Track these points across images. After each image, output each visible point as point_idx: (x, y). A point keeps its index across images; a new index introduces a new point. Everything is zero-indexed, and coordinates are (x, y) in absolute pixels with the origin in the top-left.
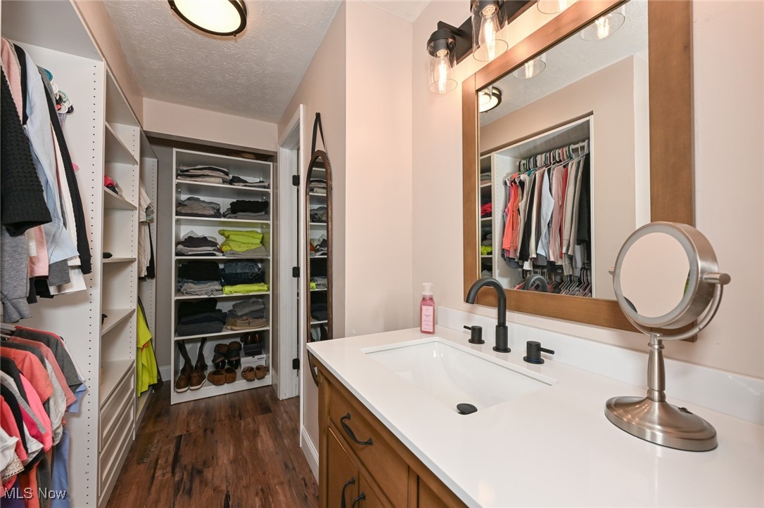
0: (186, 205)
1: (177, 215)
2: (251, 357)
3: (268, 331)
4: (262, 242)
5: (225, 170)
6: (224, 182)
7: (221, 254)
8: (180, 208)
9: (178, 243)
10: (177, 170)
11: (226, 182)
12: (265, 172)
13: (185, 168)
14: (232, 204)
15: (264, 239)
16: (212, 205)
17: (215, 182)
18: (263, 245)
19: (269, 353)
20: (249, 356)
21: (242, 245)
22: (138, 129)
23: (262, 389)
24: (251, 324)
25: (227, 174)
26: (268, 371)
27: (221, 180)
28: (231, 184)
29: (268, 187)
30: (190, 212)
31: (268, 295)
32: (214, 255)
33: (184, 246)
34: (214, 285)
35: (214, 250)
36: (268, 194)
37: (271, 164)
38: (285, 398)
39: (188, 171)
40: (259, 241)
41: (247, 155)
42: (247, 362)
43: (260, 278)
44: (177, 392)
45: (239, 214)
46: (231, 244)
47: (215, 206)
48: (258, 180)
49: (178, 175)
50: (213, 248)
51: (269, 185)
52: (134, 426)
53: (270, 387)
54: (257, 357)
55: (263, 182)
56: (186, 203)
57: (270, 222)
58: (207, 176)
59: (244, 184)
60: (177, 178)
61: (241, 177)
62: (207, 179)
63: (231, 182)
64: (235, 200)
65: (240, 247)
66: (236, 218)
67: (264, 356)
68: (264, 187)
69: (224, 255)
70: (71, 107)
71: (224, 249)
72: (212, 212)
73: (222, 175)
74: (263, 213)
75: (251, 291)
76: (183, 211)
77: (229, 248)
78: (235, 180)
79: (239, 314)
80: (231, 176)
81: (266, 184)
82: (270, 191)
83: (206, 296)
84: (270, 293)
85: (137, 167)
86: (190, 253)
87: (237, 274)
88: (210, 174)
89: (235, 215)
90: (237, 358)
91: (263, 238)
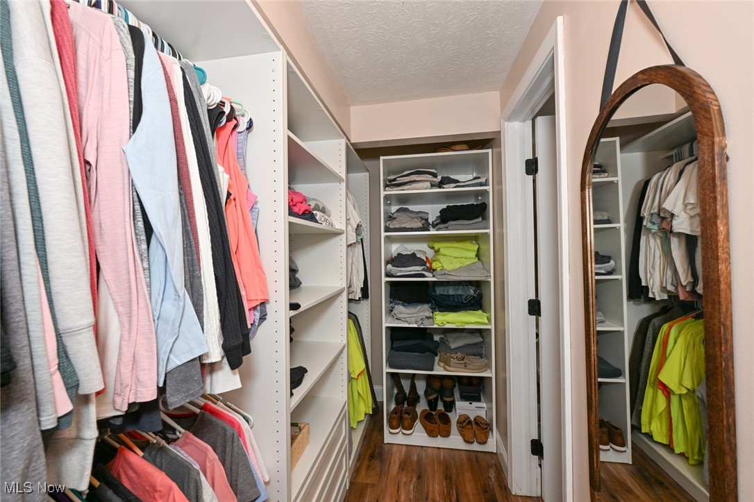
0: (395, 218)
1: (386, 231)
2: (468, 403)
3: (490, 378)
4: (477, 256)
5: (433, 171)
6: (433, 186)
7: (431, 275)
8: (389, 222)
9: (387, 263)
10: (384, 181)
11: (434, 186)
12: (480, 164)
13: (392, 177)
14: (442, 211)
15: (481, 251)
16: (421, 215)
17: (422, 187)
18: (479, 259)
19: (491, 401)
20: (466, 400)
21: (455, 260)
22: (343, 141)
23: (483, 454)
24: (468, 366)
25: (435, 175)
26: (491, 430)
27: (429, 184)
28: (440, 188)
29: (486, 184)
30: (397, 226)
31: (489, 330)
32: (423, 276)
33: (393, 266)
34: (423, 311)
35: (423, 270)
36: (486, 192)
37: (490, 151)
38: (519, 493)
39: (395, 180)
40: (474, 254)
41: (458, 147)
42: (463, 408)
43: (477, 303)
44: (390, 433)
45: (450, 223)
46: (442, 259)
47: (423, 215)
48: (471, 177)
49: (386, 186)
50: (422, 267)
51: (487, 180)
52: (347, 474)
53: (494, 456)
54: (475, 404)
55: (479, 178)
56: (395, 216)
57: (490, 231)
58: (415, 181)
59: (454, 185)
60: (385, 190)
61: (452, 177)
62: (415, 185)
63: (440, 185)
64: (444, 206)
65: (451, 263)
66: (447, 228)
67: (483, 405)
68: (481, 184)
69: (434, 276)
70: (251, 119)
71: (434, 265)
72: (420, 225)
73: (430, 177)
74: (480, 219)
75: (467, 323)
76: (391, 227)
77: (440, 265)
78: (446, 181)
79: (453, 346)
80: (439, 178)
81: (483, 180)
82: (489, 188)
83: (415, 326)
84: (492, 327)
85: (344, 185)
86: (398, 274)
87: (449, 295)
88: (417, 179)
89: (446, 225)
90: (451, 399)
91: (478, 250)
